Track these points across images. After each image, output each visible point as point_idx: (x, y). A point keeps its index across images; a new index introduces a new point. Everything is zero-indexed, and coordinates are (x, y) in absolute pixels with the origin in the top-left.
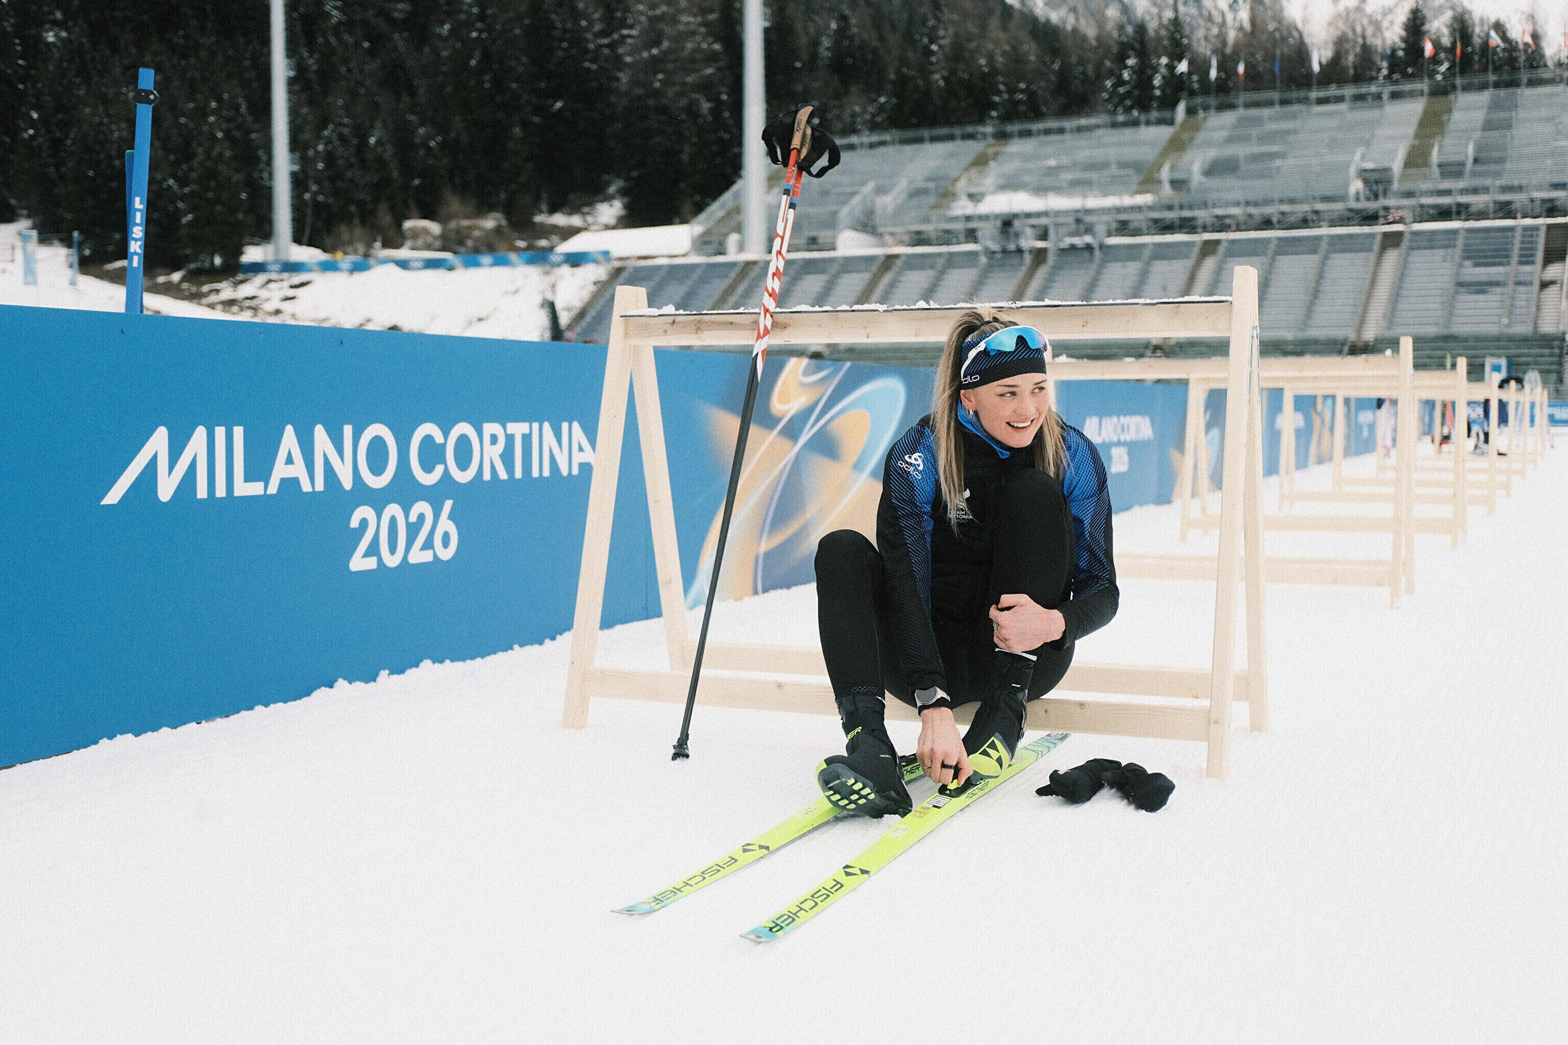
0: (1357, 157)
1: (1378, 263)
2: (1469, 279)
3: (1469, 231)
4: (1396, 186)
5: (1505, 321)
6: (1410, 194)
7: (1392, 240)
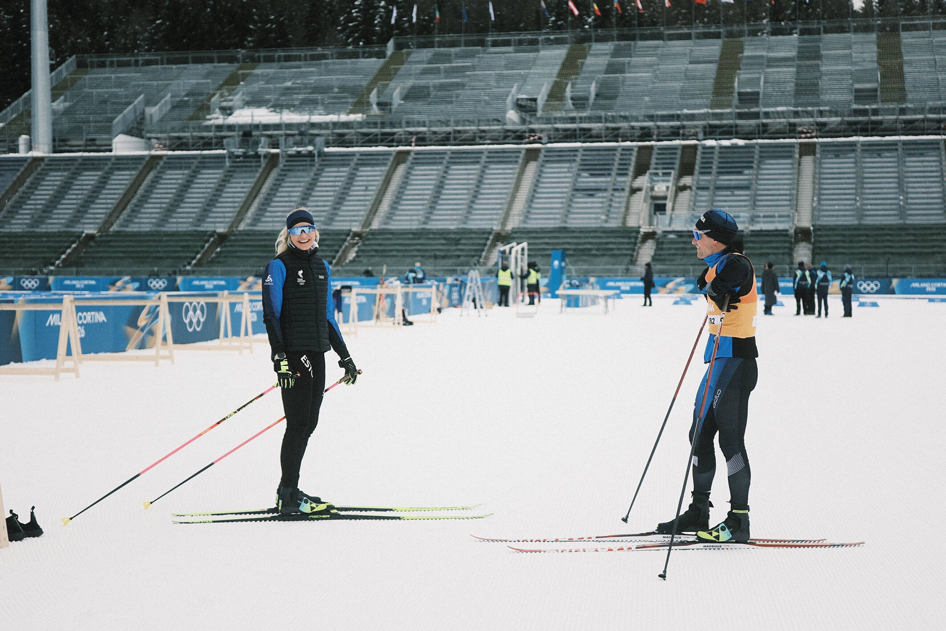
0: (514, 90)
1: (522, 171)
2: (583, 185)
3: (586, 149)
4: (539, 114)
5: (603, 217)
6: (548, 121)
7: (532, 155)
